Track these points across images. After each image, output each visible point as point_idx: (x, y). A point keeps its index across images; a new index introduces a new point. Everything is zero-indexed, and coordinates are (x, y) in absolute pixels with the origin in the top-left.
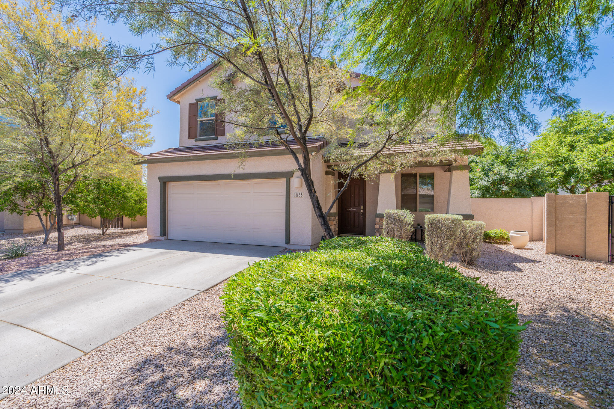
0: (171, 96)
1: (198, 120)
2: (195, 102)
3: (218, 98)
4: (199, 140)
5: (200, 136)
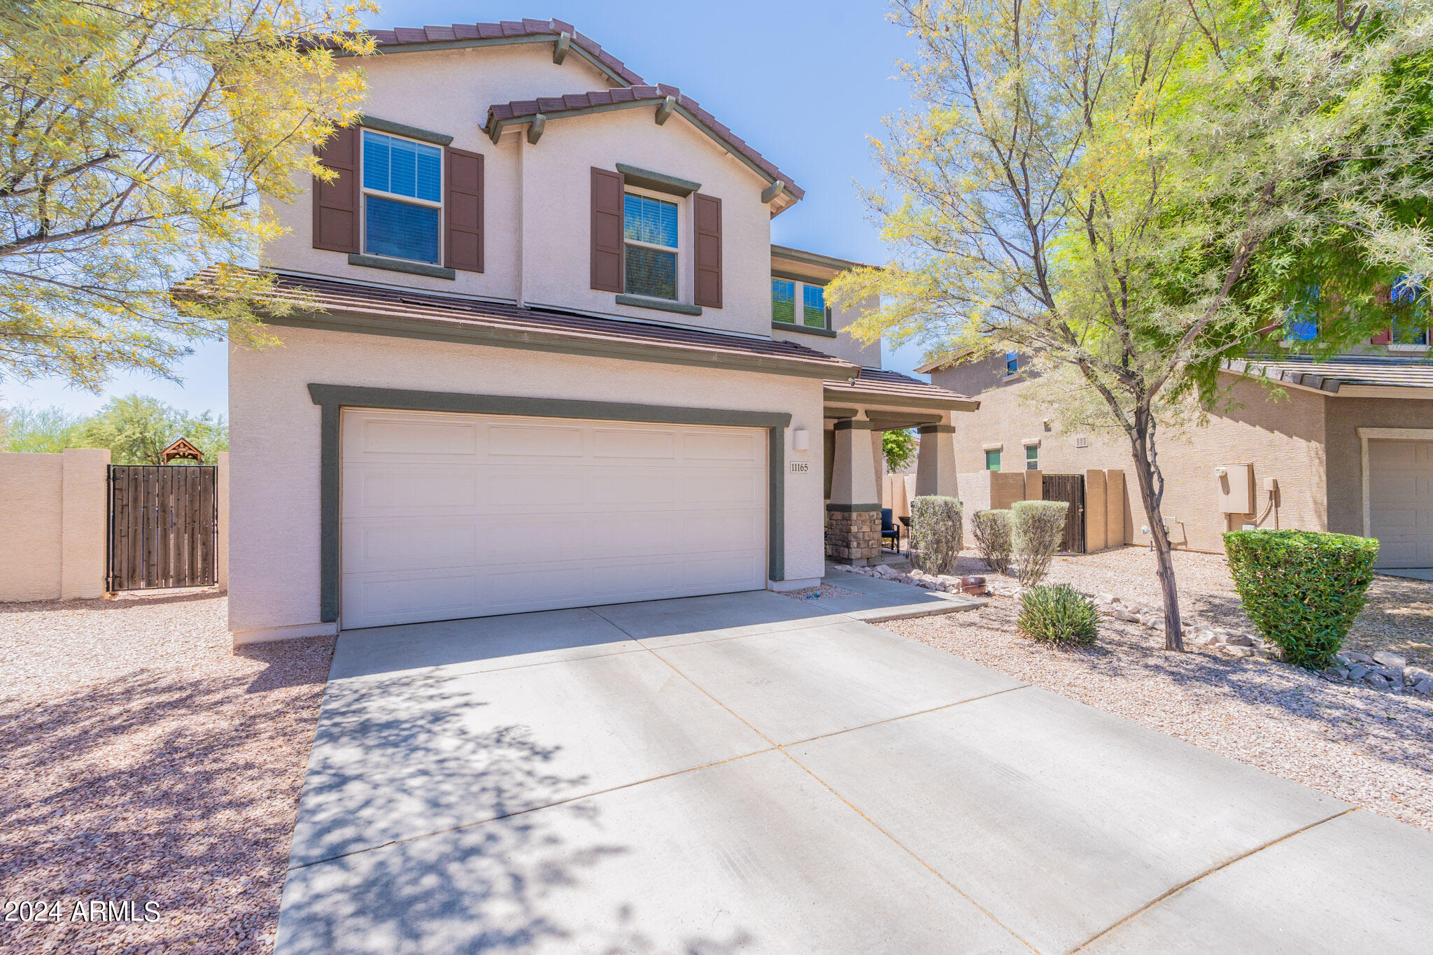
1: (364, 190)
3: (452, 145)
4: (371, 263)
5: (368, 250)
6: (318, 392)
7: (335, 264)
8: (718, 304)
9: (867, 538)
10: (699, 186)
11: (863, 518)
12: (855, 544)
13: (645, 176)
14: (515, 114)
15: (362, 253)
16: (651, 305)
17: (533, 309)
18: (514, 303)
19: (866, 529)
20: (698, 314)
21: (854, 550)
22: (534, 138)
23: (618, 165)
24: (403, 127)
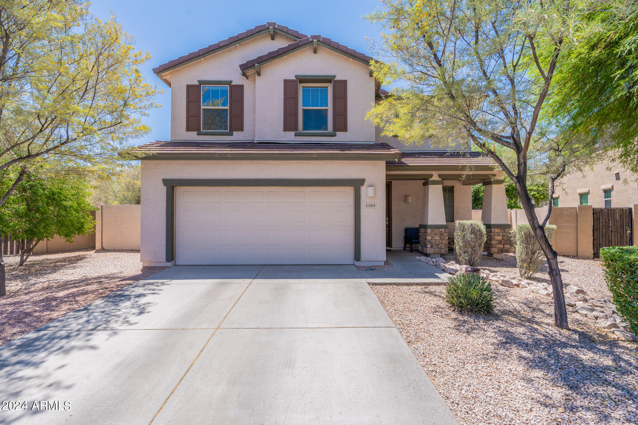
0: (160, 71)
1: (202, 107)
2: (197, 83)
3: (232, 84)
4: (204, 133)
5: (204, 129)
6: (166, 182)
7: (193, 136)
8: (345, 129)
9: (437, 243)
10: (335, 76)
11: (435, 232)
12: (429, 246)
13: (308, 78)
14: (248, 66)
15: (202, 131)
16: (311, 135)
17: (259, 143)
18: (253, 141)
19: (436, 238)
20: (334, 135)
21: (429, 249)
22: (259, 74)
23: (296, 76)
24: (215, 81)
